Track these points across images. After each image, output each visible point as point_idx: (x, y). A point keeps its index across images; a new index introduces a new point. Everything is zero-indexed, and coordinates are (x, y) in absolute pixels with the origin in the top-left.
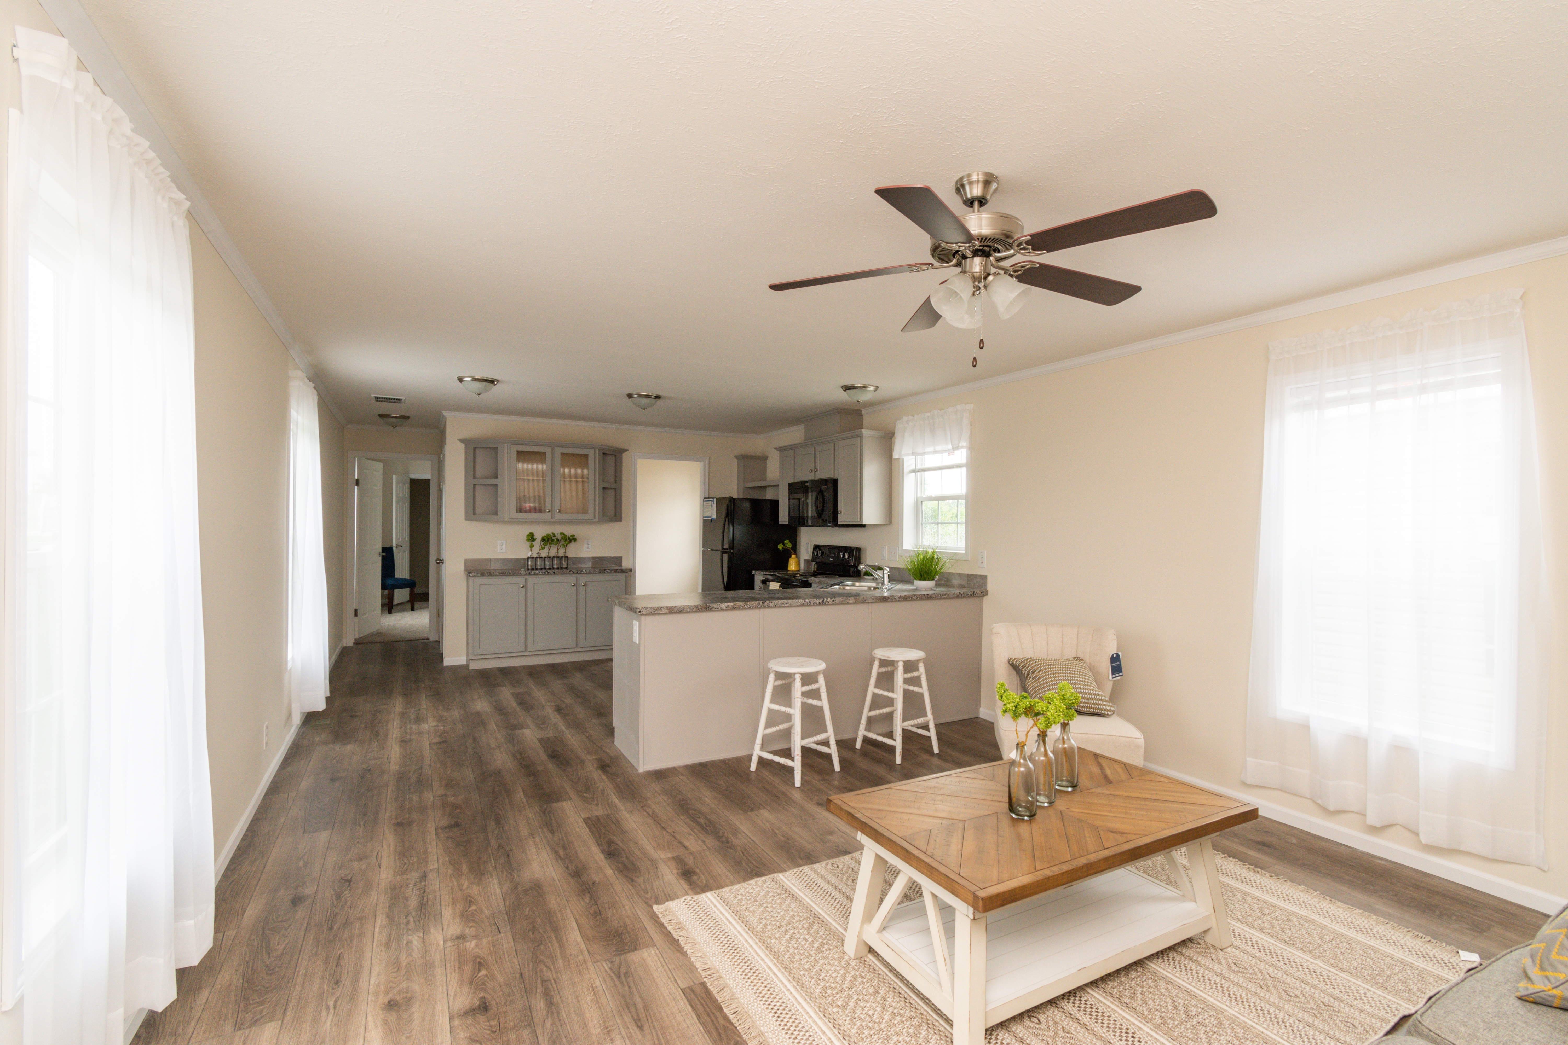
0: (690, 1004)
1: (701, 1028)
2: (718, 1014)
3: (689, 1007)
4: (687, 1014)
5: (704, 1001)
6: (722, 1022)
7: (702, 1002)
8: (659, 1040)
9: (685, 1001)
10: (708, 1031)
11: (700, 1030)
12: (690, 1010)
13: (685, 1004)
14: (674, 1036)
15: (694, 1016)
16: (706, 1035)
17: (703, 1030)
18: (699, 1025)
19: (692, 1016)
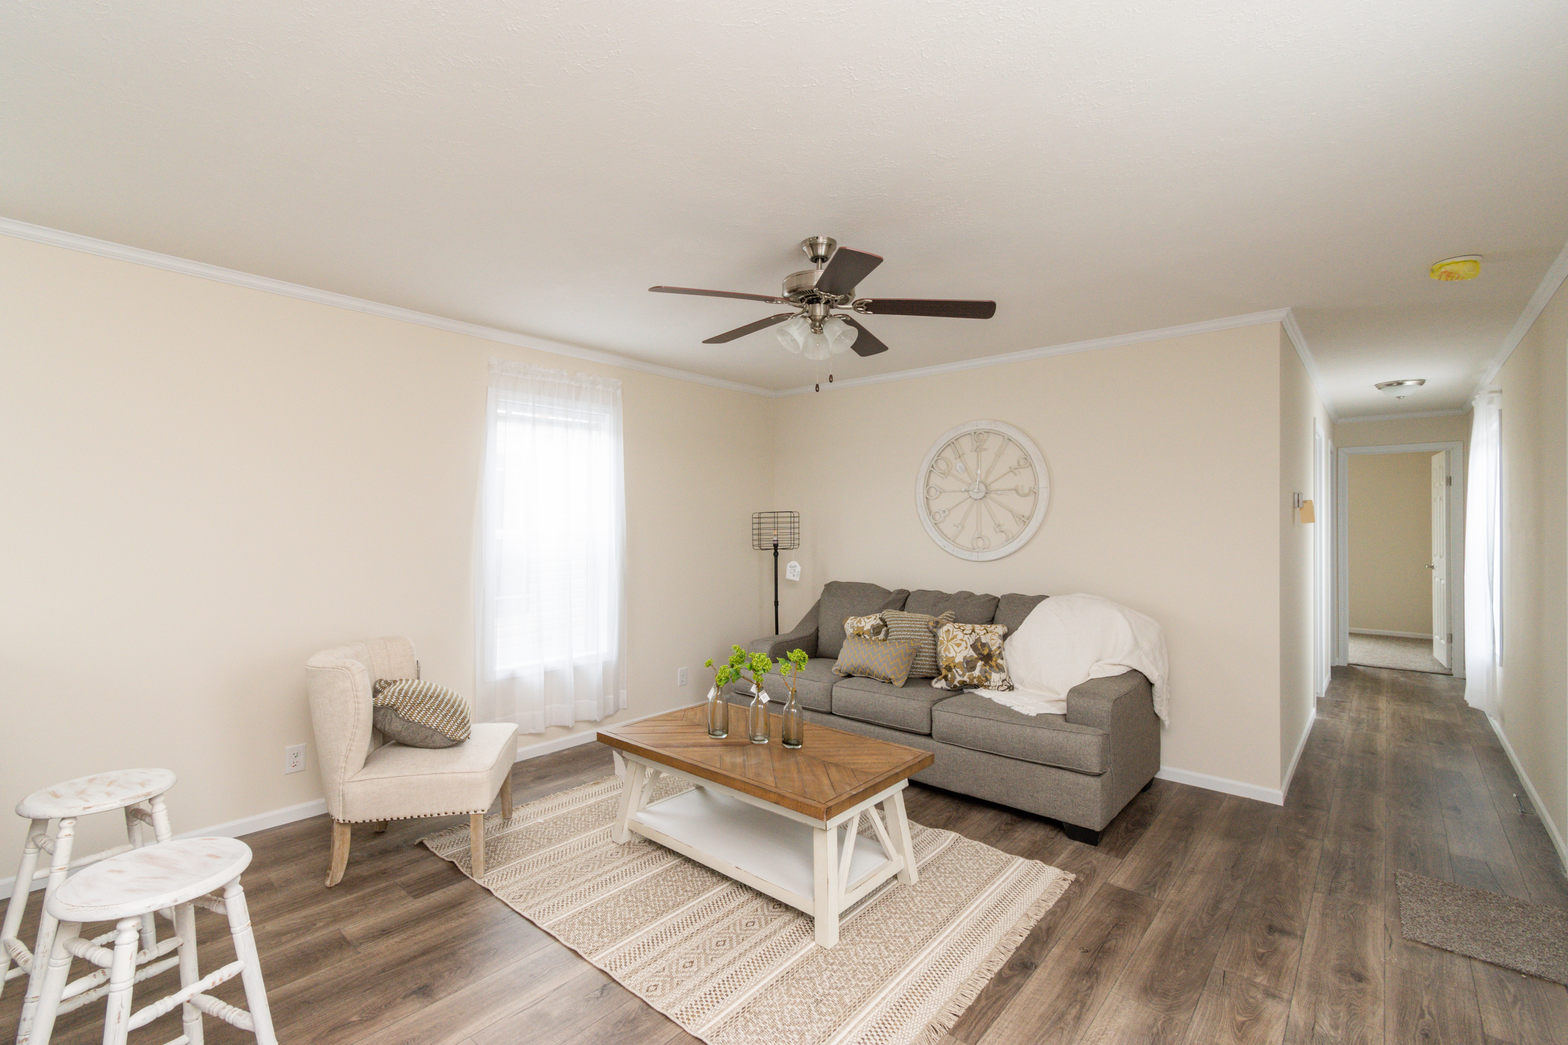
0: (986, 1030)
1: (1003, 1013)
2: (978, 1008)
3: (989, 1031)
4: (999, 1029)
5: (972, 1023)
6: (983, 1003)
7: (974, 1024)
8: (1043, 1036)
9: (984, 1037)
10: (1003, 1007)
11: (1006, 1013)
12: (992, 1028)
13: (988, 1036)
14: (1028, 1027)
15: (995, 1023)
16: (1008, 1007)
17: (1005, 1011)
18: (1001, 1015)
19: (998, 1024)
